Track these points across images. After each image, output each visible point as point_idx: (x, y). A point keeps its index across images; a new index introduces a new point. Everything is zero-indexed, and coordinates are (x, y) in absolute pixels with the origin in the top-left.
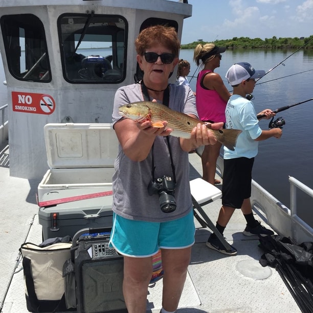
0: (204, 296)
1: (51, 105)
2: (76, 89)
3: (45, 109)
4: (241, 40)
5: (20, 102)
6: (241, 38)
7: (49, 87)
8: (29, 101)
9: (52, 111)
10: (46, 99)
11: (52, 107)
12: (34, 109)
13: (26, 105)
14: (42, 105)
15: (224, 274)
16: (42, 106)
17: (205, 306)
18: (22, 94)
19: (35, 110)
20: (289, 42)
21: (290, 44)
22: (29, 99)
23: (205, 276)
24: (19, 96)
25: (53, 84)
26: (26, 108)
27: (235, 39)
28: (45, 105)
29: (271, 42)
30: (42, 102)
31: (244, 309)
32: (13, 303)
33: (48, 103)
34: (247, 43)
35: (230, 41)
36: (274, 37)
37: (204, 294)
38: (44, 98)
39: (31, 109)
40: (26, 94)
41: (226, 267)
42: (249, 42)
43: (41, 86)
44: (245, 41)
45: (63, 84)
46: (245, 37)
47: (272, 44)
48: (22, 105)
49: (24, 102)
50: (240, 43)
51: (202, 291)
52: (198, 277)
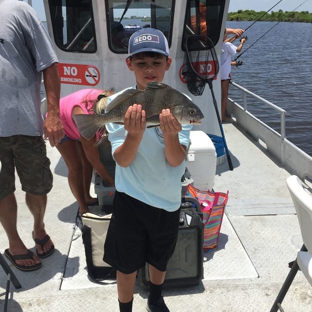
0: (262, 269)
1: (96, 76)
2: (121, 59)
3: (90, 80)
4: (246, 13)
5: (65, 74)
6: (246, 11)
7: (95, 57)
8: (74, 72)
9: (97, 82)
10: (91, 70)
11: (97, 79)
12: (79, 81)
13: (71, 76)
14: (87, 76)
15: (280, 248)
16: (87, 78)
17: (263, 279)
18: (67, 65)
19: (81, 82)
20: (296, 16)
21: (298, 18)
22: (74, 70)
23: (260, 249)
24: (65, 68)
25: (98, 54)
26: (71, 80)
27: (240, 12)
28: (90, 76)
29: (277, 15)
30: (87, 73)
31: (304, 283)
32: (74, 268)
33: (93, 74)
34: (252, 16)
35: (234, 14)
36: (280, 11)
37: (261, 266)
38: (89, 69)
39: (77, 80)
40: (71, 66)
41: (281, 240)
42: (255, 15)
43: (86, 57)
44: (250, 14)
45: (108, 54)
46: (250, 10)
47: (278, 17)
48: (67, 76)
49: (69, 74)
50: (245, 16)
51: (258, 264)
52: (253, 250)
